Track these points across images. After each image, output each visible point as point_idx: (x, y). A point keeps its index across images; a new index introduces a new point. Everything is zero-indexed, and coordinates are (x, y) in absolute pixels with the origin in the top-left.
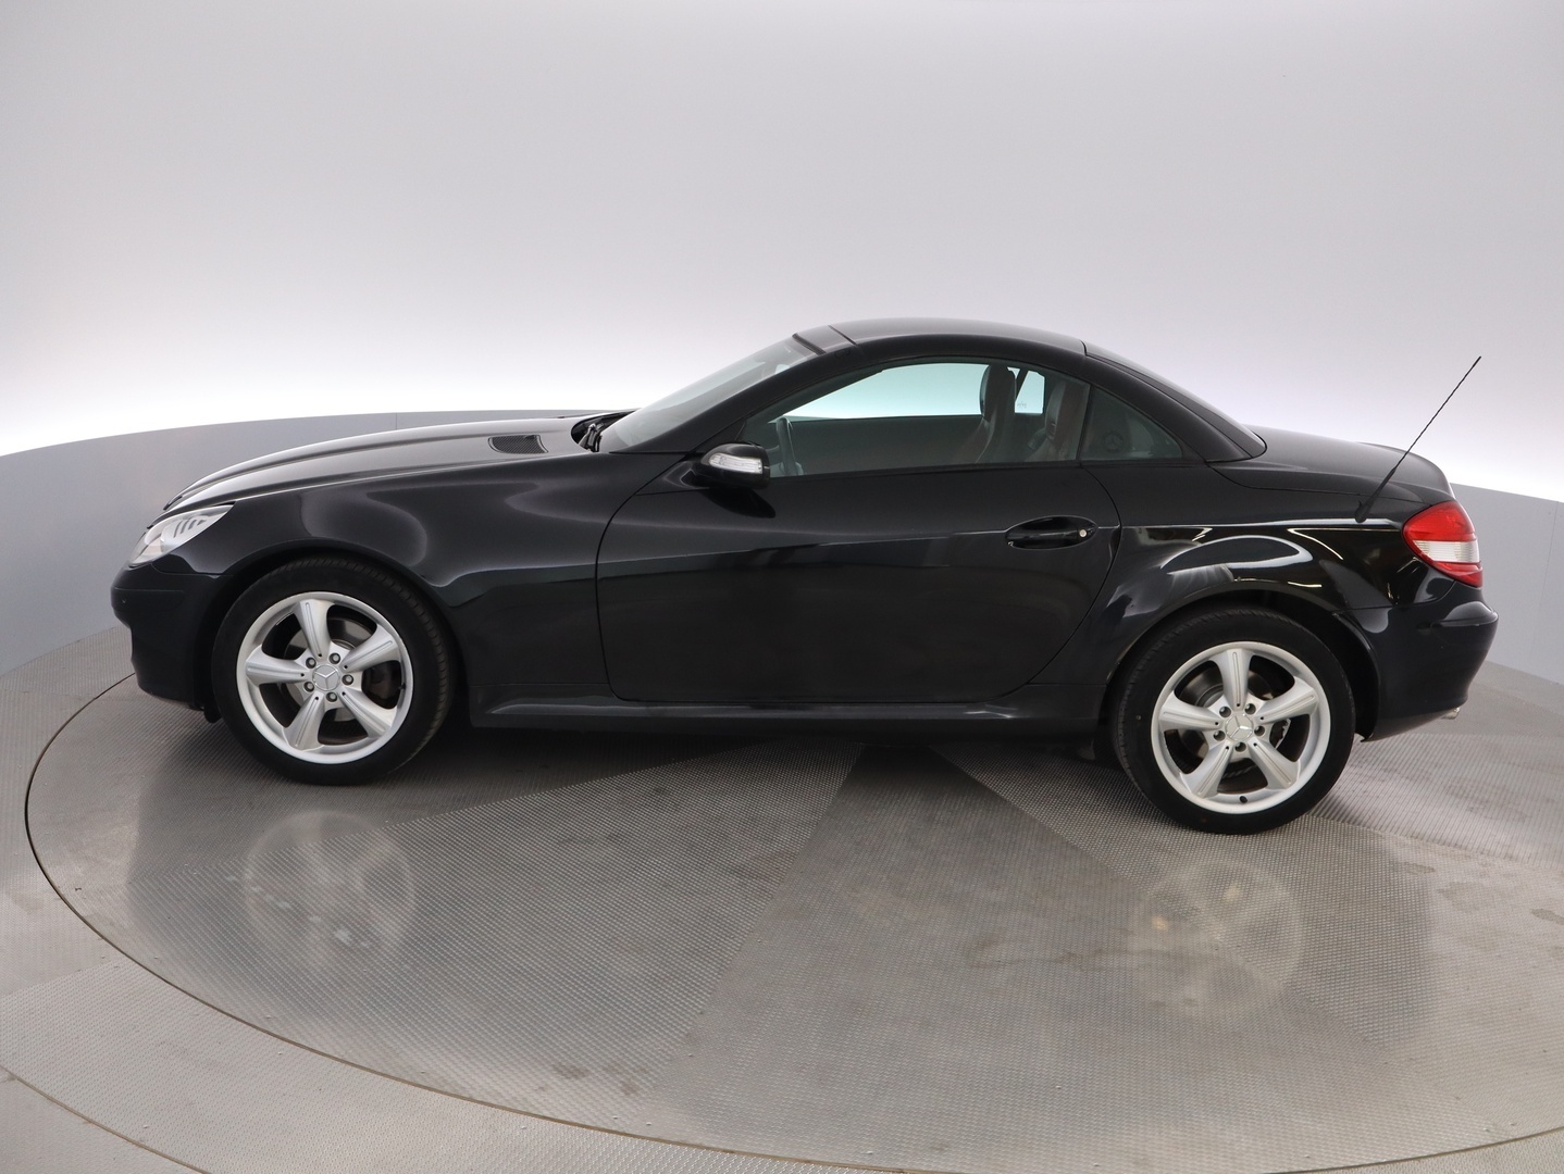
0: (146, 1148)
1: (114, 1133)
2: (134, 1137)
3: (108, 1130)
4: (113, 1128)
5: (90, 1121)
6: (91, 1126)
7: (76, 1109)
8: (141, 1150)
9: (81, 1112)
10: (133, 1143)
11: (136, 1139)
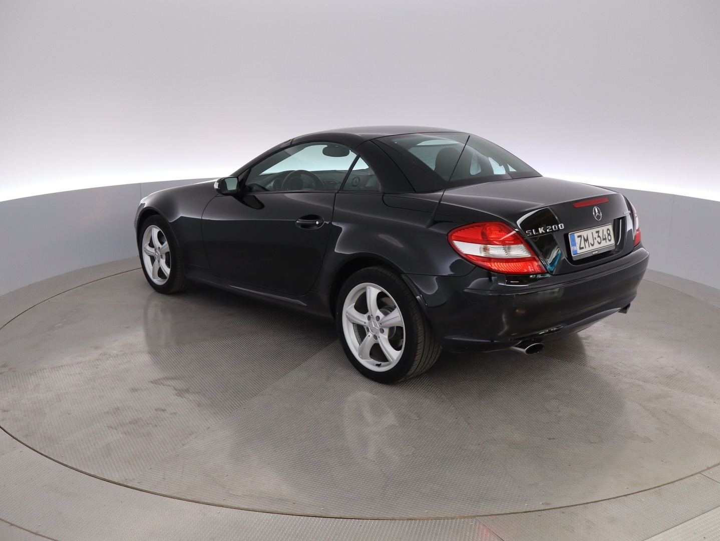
0: (40, 535)
1: (24, 529)
2: (34, 530)
3: (22, 528)
4: (24, 527)
5: (12, 525)
6: (13, 527)
7: (5, 520)
8: (37, 536)
9: (8, 521)
10: (34, 533)
11: (35, 531)
